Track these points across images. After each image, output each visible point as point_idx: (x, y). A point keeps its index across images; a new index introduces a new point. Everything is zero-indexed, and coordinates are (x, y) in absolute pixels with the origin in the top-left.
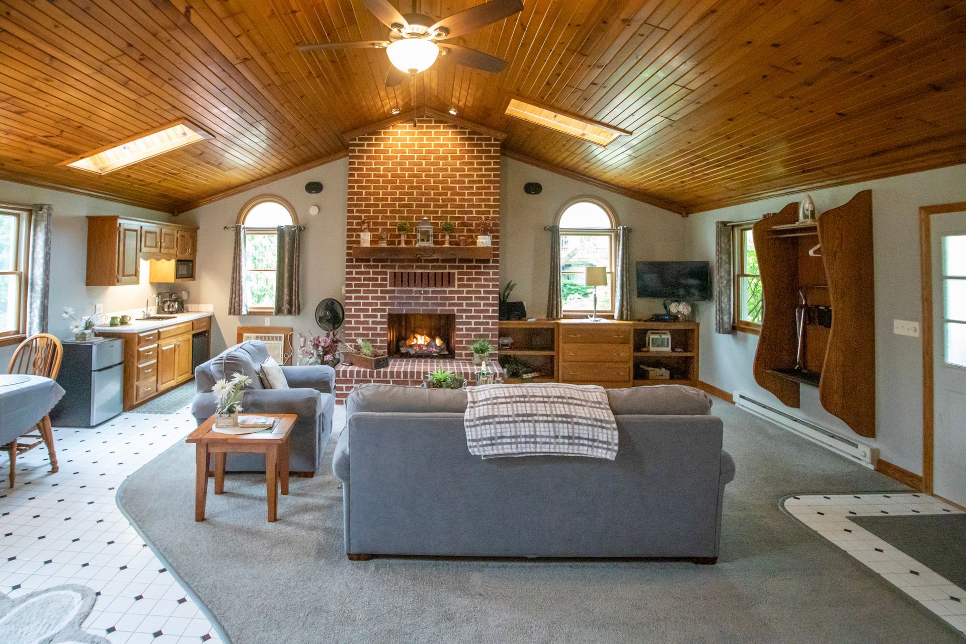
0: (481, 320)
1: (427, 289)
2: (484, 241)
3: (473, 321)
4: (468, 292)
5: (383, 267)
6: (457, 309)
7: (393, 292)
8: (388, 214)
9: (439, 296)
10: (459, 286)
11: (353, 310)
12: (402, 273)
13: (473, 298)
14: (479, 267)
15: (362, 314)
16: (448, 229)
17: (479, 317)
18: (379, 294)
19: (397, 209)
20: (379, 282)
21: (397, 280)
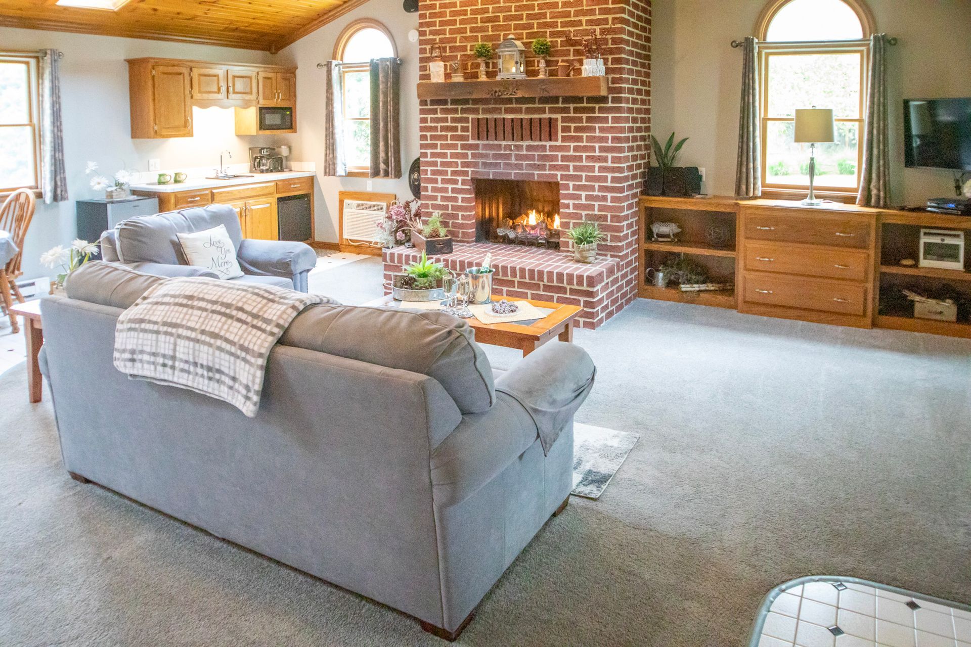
0: (596, 193)
1: (521, 143)
2: (592, 68)
3: (583, 194)
4: (576, 149)
5: (464, 111)
6: (562, 175)
7: (476, 147)
8: (468, 34)
9: (536, 154)
10: (564, 139)
11: (429, 173)
12: (487, 119)
13: (584, 158)
14: (592, 110)
15: (439, 178)
16: (546, 51)
17: (592, 188)
18: (459, 151)
19: (480, 25)
20: (459, 133)
21: (483, 130)
